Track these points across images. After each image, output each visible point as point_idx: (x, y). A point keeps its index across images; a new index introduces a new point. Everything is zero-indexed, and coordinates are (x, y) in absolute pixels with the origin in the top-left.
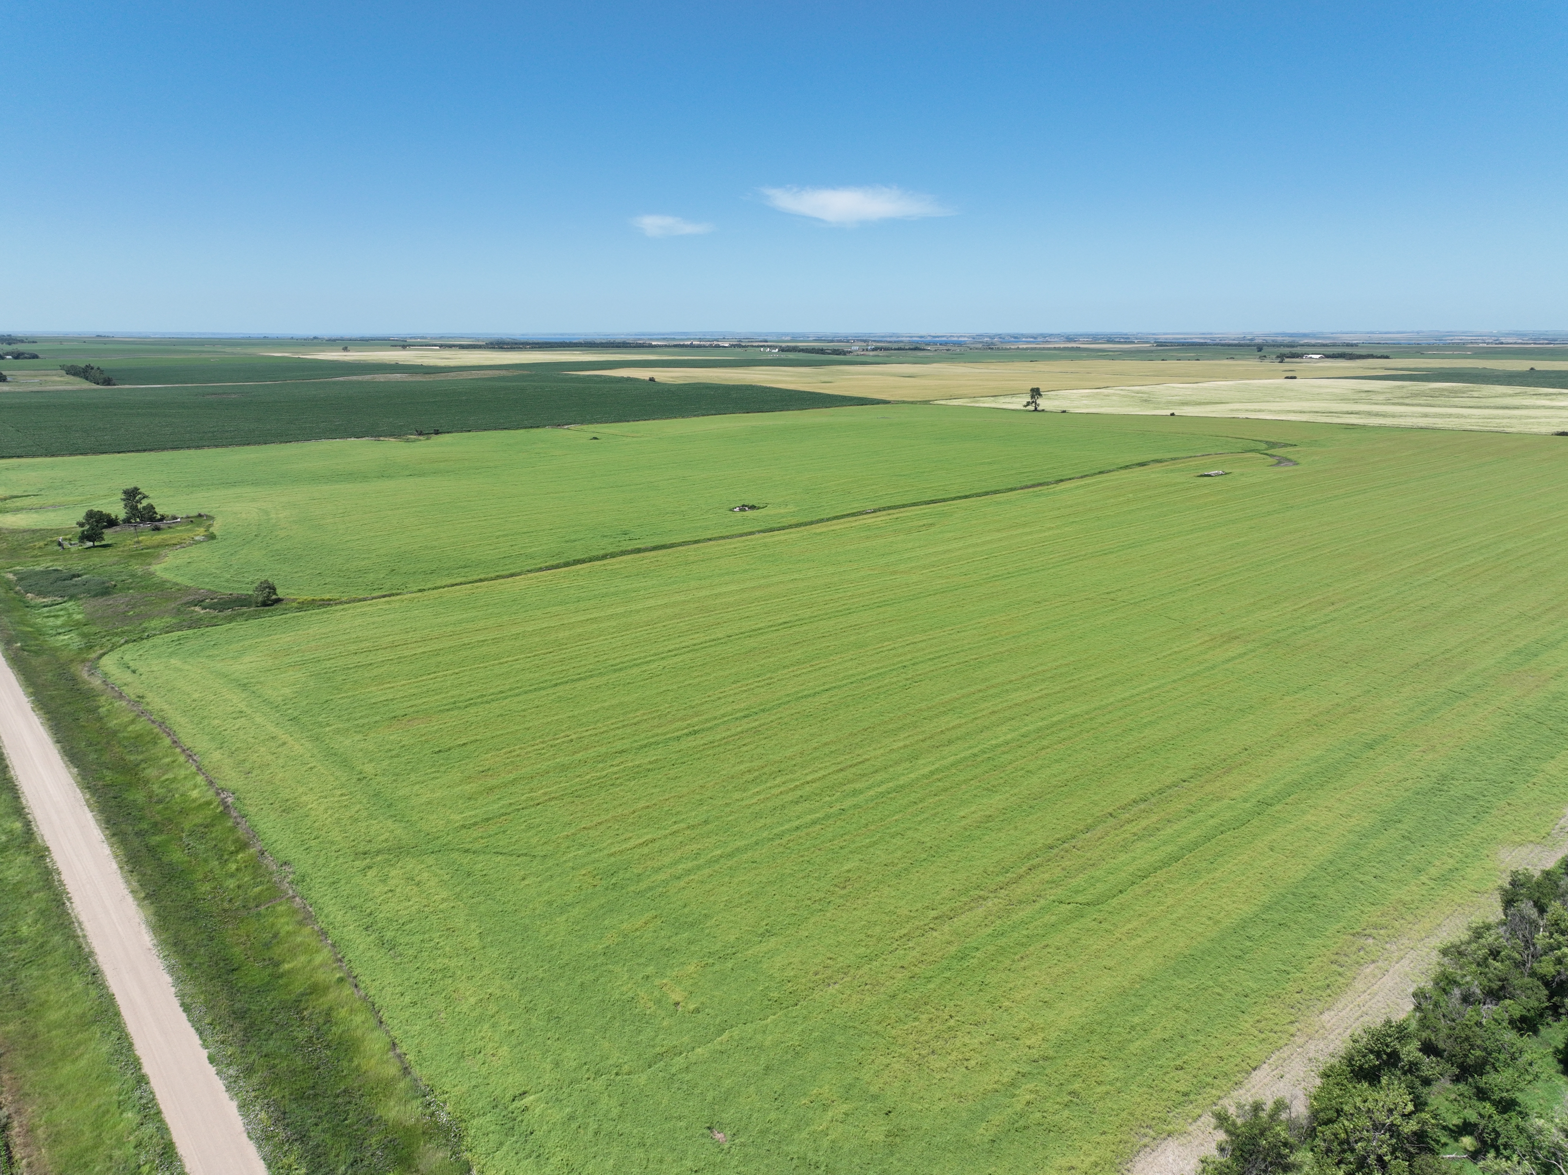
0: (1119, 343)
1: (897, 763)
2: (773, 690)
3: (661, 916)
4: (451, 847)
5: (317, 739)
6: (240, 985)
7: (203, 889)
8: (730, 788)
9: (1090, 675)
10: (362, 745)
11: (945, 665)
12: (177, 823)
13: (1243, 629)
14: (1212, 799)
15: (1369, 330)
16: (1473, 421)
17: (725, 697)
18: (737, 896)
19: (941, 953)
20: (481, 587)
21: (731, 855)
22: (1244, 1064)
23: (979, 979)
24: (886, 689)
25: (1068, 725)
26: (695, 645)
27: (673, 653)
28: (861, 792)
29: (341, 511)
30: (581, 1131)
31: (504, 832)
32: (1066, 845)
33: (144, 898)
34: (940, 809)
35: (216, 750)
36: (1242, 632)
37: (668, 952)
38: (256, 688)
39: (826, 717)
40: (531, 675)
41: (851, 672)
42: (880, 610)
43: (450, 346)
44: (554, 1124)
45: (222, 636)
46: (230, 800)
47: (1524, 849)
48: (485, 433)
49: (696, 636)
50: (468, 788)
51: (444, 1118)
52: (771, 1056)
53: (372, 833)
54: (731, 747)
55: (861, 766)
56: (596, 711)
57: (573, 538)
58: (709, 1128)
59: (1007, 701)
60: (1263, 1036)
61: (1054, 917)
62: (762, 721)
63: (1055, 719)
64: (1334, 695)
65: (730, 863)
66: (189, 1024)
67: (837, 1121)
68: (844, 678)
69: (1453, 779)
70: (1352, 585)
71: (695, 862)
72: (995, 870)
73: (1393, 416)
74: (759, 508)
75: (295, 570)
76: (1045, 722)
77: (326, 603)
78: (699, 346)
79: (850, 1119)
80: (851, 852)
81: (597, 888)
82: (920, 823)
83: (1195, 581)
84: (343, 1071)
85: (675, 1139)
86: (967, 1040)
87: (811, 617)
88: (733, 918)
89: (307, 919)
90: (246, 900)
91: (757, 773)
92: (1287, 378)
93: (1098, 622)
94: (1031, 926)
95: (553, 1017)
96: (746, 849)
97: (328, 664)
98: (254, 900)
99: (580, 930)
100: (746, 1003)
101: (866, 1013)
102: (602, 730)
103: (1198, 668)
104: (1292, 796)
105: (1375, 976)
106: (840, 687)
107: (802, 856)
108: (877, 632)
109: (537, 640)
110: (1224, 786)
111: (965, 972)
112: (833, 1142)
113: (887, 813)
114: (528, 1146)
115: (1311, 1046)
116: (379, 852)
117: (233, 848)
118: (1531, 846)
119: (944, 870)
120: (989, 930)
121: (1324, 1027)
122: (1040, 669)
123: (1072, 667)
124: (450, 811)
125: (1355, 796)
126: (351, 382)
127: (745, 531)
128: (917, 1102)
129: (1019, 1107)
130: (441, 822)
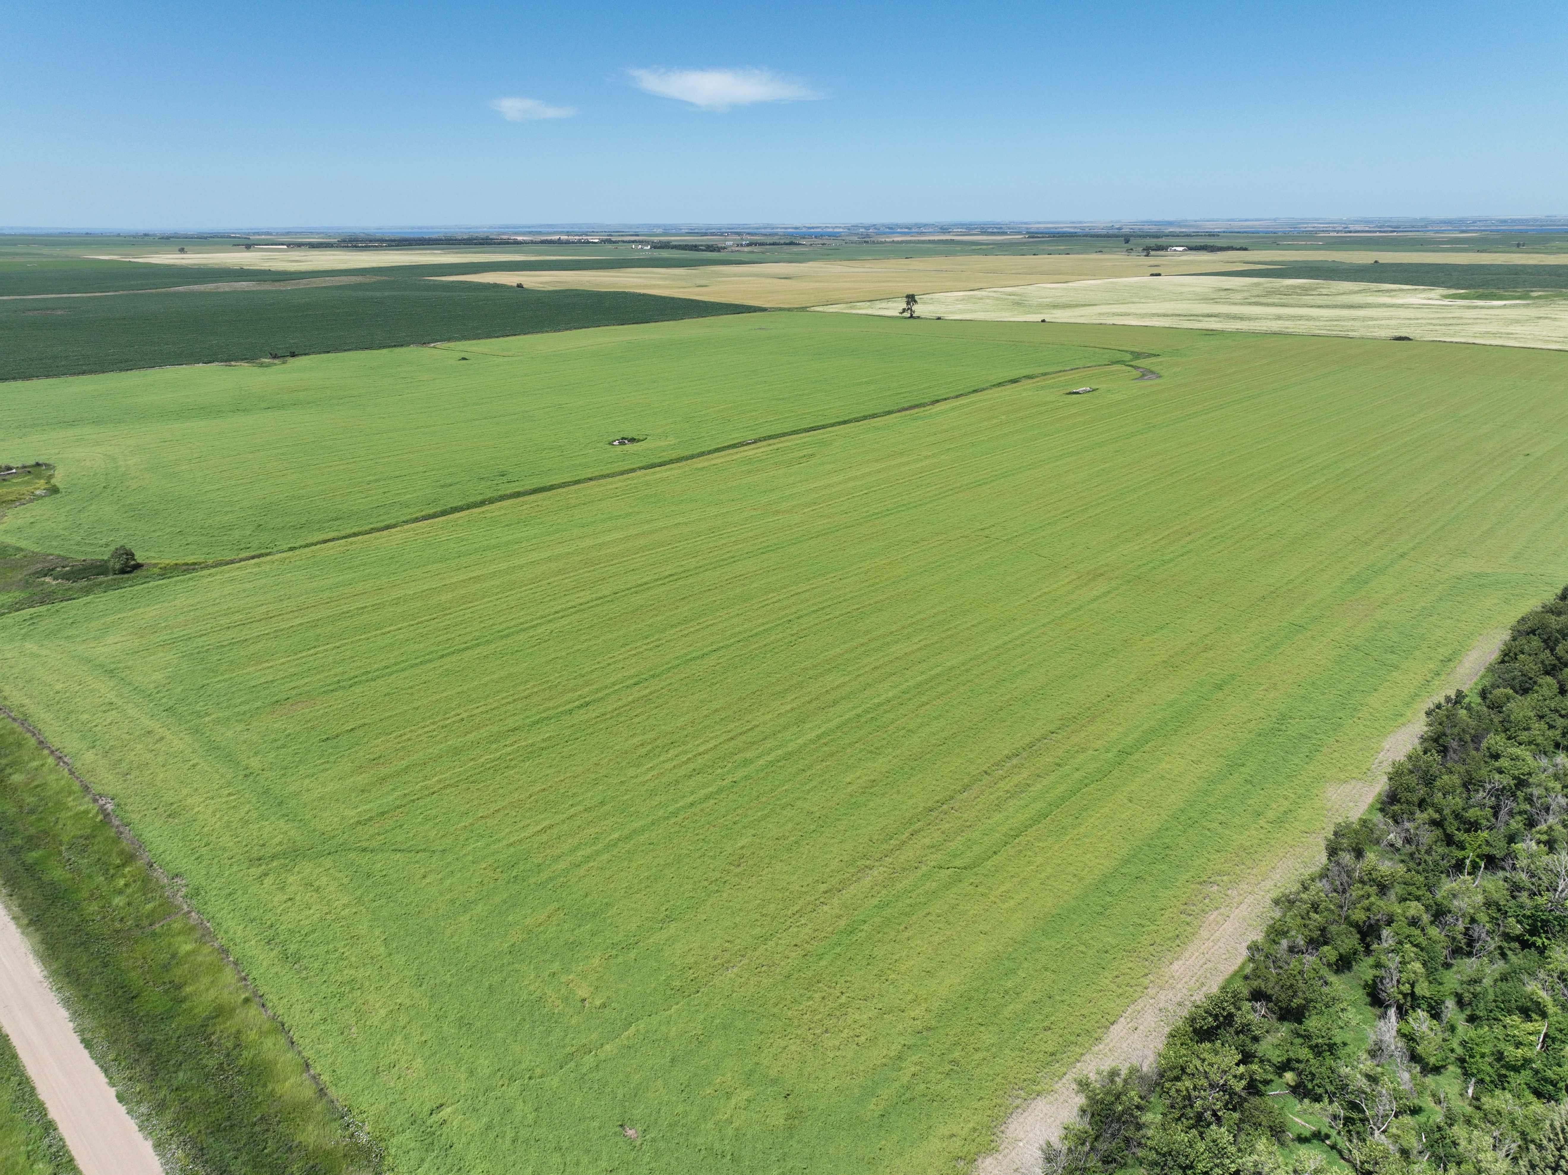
0: (993, 234)
1: (785, 728)
2: (662, 652)
3: (562, 908)
4: (348, 847)
5: (197, 731)
6: (141, 1014)
7: (91, 909)
8: (624, 764)
9: (966, 622)
10: (246, 736)
11: (828, 617)
12: (54, 835)
13: (1107, 565)
14: (1078, 751)
15: (1229, 217)
16: (1322, 323)
17: (615, 662)
18: (636, 881)
19: (831, 928)
20: (355, 543)
21: (628, 838)
22: (1103, 1020)
23: (867, 952)
24: (772, 646)
25: (946, 678)
26: (581, 604)
27: (560, 615)
28: (752, 762)
29: (195, 455)
30: (499, 1140)
31: (401, 826)
32: (945, 807)
33: (28, 925)
34: (827, 776)
35: (88, 750)
36: (1106, 569)
37: (573, 946)
38: (124, 674)
39: (715, 681)
40: (416, 646)
41: (737, 629)
42: (764, 556)
43: (299, 245)
44: (473, 1135)
45: (80, 612)
46: (110, 807)
47: (1348, 786)
48: (346, 354)
49: (583, 593)
50: (361, 779)
51: (364, 1139)
52: (676, 1048)
53: (265, 836)
54: (623, 719)
55: (750, 734)
56: (486, 685)
57: (449, 481)
58: (621, 1126)
59: (888, 655)
60: (1120, 991)
61: (934, 884)
62: (653, 689)
63: (933, 673)
64: (1189, 633)
65: (628, 847)
66: (92, 1062)
67: (740, 1108)
68: (732, 636)
69: (1290, 718)
70: (1207, 513)
71: (594, 848)
72: (880, 837)
73: (1249, 319)
74: (639, 441)
75: (153, 529)
76: (924, 677)
77: (190, 568)
78: (568, 242)
79: (752, 1106)
80: (744, 827)
81: (499, 882)
82: (809, 792)
83: (1064, 512)
84: (257, 1097)
85: (589, 1140)
86: (857, 1017)
87: (696, 568)
88: (634, 906)
89: (206, 936)
90: (138, 919)
91: (649, 747)
92: (1152, 275)
93: (973, 563)
94: (914, 895)
95: (463, 1023)
96: (643, 830)
97: (200, 642)
98: (147, 917)
99: (484, 929)
100: (650, 994)
101: (764, 996)
102: (493, 707)
103: (1065, 610)
104: (1149, 744)
105: (1218, 923)
106: (727, 646)
107: (697, 834)
108: (763, 582)
109: (419, 604)
110: (1088, 736)
111: (854, 947)
112: (737, 1129)
113: (777, 783)
114: (449, 1160)
115: (1162, 996)
116: (274, 857)
117: (118, 861)
118: (1353, 782)
119: (833, 841)
120: (875, 901)
121: (1173, 977)
122: (919, 617)
123: (949, 614)
124: (344, 806)
125: (1205, 741)
126: (193, 294)
127: (626, 468)
128: (813, 1083)
129: (905, 1080)
130: (336, 820)
